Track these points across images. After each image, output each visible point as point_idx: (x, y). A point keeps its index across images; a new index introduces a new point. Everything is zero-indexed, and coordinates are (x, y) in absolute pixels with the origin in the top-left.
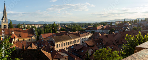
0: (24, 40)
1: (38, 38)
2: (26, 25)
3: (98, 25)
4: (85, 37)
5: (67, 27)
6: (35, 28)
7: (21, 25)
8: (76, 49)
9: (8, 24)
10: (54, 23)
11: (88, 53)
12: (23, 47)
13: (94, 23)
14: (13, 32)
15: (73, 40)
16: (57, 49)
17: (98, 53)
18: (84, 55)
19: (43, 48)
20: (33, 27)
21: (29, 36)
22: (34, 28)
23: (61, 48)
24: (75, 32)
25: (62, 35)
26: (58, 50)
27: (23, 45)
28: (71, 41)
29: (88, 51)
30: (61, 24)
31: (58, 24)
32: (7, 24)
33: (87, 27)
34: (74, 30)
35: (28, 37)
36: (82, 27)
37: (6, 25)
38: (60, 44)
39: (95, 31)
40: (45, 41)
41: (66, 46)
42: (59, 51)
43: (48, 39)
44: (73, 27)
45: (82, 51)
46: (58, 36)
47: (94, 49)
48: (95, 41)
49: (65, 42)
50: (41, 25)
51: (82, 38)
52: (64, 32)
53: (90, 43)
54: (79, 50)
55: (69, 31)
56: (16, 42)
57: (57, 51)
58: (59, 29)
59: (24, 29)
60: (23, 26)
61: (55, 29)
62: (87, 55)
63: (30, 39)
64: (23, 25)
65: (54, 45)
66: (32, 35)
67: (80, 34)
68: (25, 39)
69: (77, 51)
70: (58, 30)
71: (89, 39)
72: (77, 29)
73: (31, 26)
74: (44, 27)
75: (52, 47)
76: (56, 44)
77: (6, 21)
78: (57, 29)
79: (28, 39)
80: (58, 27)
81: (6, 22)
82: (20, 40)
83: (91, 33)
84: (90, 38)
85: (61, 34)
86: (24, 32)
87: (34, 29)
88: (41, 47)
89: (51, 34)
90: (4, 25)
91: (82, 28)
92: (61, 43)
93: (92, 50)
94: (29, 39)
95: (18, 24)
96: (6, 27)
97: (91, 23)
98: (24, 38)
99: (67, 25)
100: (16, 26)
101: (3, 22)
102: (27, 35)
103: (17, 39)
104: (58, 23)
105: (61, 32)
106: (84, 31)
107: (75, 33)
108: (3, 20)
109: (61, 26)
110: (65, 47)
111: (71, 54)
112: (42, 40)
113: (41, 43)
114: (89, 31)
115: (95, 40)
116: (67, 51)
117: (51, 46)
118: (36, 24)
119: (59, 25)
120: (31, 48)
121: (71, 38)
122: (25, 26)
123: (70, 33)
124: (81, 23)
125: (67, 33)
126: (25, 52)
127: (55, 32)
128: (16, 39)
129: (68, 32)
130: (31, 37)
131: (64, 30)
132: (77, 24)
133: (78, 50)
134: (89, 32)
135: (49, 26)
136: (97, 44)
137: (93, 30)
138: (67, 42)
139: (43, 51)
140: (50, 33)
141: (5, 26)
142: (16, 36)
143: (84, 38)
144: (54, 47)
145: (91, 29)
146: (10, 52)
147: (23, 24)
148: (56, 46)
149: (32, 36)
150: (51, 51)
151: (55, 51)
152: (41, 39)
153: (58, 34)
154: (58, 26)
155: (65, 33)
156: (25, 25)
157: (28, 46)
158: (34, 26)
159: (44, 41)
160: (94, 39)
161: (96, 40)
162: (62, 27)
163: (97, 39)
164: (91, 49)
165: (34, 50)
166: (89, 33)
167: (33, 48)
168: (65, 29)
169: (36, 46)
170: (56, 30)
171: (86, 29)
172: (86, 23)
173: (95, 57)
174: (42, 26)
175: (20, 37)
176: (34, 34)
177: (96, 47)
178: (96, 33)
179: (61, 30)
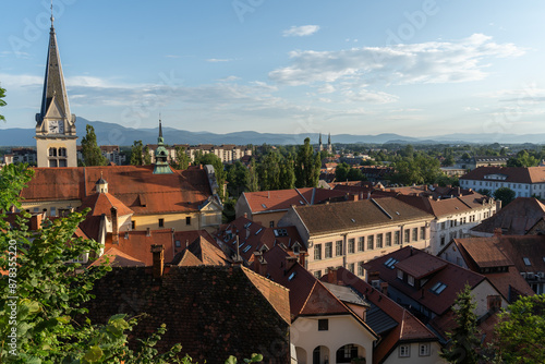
0: (161, 221)
1: (229, 214)
2: (174, 147)
3: (537, 157)
4: (457, 218)
5: (368, 163)
6: (217, 164)
7: (145, 150)
8: (406, 275)
9: (74, 141)
10: (307, 140)
11: (467, 300)
12: (156, 255)
13: (512, 147)
14: (106, 186)
15: (393, 228)
16: (315, 265)
17: (527, 311)
18: (450, 309)
19: (251, 260)
20: (205, 161)
21: (187, 204)
22: (209, 163)
23: (336, 262)
24: (408, 187)
25: (342, 199)
26: (323, 273)
27: (153, 247)
28: (384, 229)
29: (472, 294)
30: (337, 147)
31: (326, 147)
32: (71, 146)
33: (470, 167)
34: (404, 179)
35: (183, 208)
36: (447, 163)
37: (63, 151)
38: (330, 244)
39: (516, 190)
40: (264, 228)
41: (361, 253)
42: (326, 279)
43: (276, 218)
44: (397, 161)
45: (440, 288)
46: (324, 202)
47: (505, 290)
48: (512, 241)
49: (355, 234)
50: (245, 149)
51: (441, 220)
52: (353, 183)
53: (485, 251)
54: (423, 283)
55: (377, 180)
56: (122, 235)
57: (316, 276)
58: (330, 168)
59: (159, 170)
60: (155, 153)
61: (308, 168)
62: (465, 311)
63: (192, 215)
64: (154, 147)
65: (305, 247)
66: (200, 198)
67: (435, 199)
68: (168, 218)
69: (411, 282)
70: (323, 177)
71: (477, 228)
72: (415, 174)
73: (195, 154)
74: (258, 161)
75: (293, 255)
76: (315, 240)
77: (62, 127)
78: (320, 171)
79: (183, 217)
80: (324, 159)
81: (65, 133)
82: (141, 221)
83: (492, 201)
84: (487, 225)
85: (339, 196)
86: (164, 180)
87: (210, 168)
88: (242, 253)
89: (290, 193)
90: (53, 151)
91: (447, 172)
92: (334, 237)
93: (495, 293)
94: (188, 219)
95: (129, 144)
96: (64, 162)
97: (496, 145)
98: (163, 213)
99: (369, 154)
100: (122, 154)
101: (44, 131)
102: (175, 195)
103: (126, 218)
104: (325, 142)
105: (337, 187)
106: (456, 184)
107: (405, 190)
108: (48, 122)
109: (337, 156)
110: (356, 258)
111: (381, 298)
112: (247, 221)
113: (241, 234)
114: (484, 186)
115: (516, 237)
116: (363, 278)
117: (290, 249)
118: (222, 147)
119: (330, 151)
120: (197, 263)
121: (386, 218)
122: (167, 152)
123: (381, 194)
124: (441, 145)
125: (366, 191)
126: (165, 283)
127: (310, 184)
128: (121, 221)
129: (371, 186)
130: (198, 206)
131: (352, 176)
132: (420, 147)
133: (417, 281)
134: (480, 192)
135: (281, 157)
136: (527, 262)
137: (506, 185)
138: (366, 232)
139: (251, 275)
140: (288, 187)
141: (58, 155)
142: (119, 205)
143: (454, 223)
144: (303, 256)
145: (494, 177)
146: (83, 284)
147: (156, 143)
148: (311, 251)
149: (202, 204)
150: (287, 273)
151: (309, 274)
152: (242, 217)
153: (322, 196)
154: (324, 155)
155: (355, 189)
156: (167, 147)
157: (180, 250)
158: (212, 156)
159: (256, 226)
160: (509, 230)
161: (521, 236)
162: (342, 160)
163: (528, 232)
164: (485, 284)
165: (211, 270)
166: (479, 196)
167: (206, 263)
168: (356, 171)
169: (218, 251)
170: (316, 176)
171: (463, 177)
172: (467, 147)
173: (506, 333)
174: (249, 153)
175: (142, 210)
176: (211, 194)
177: (515, 279)
178: (520, 199)
179: (340, 175)
